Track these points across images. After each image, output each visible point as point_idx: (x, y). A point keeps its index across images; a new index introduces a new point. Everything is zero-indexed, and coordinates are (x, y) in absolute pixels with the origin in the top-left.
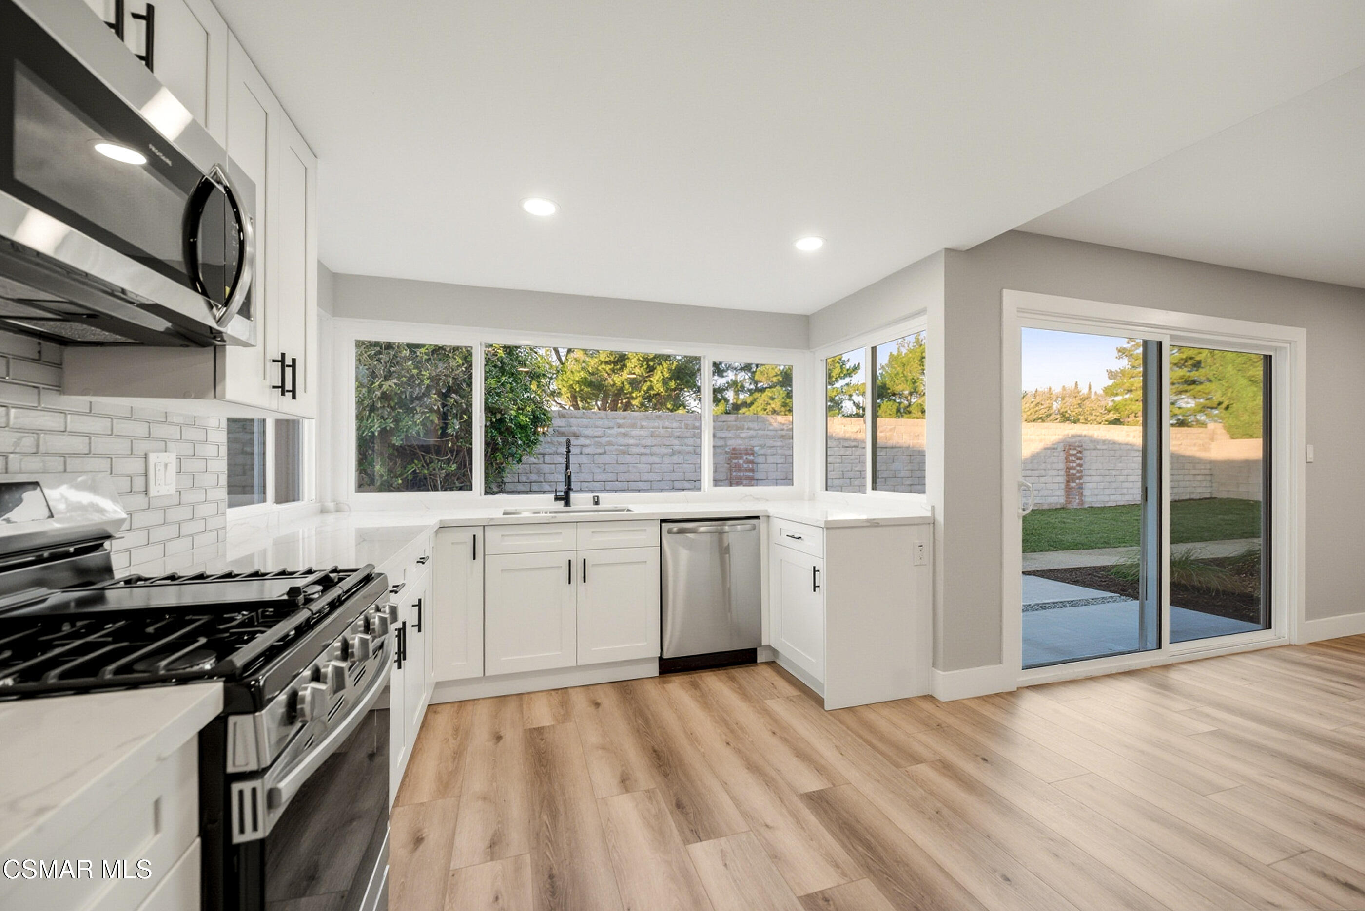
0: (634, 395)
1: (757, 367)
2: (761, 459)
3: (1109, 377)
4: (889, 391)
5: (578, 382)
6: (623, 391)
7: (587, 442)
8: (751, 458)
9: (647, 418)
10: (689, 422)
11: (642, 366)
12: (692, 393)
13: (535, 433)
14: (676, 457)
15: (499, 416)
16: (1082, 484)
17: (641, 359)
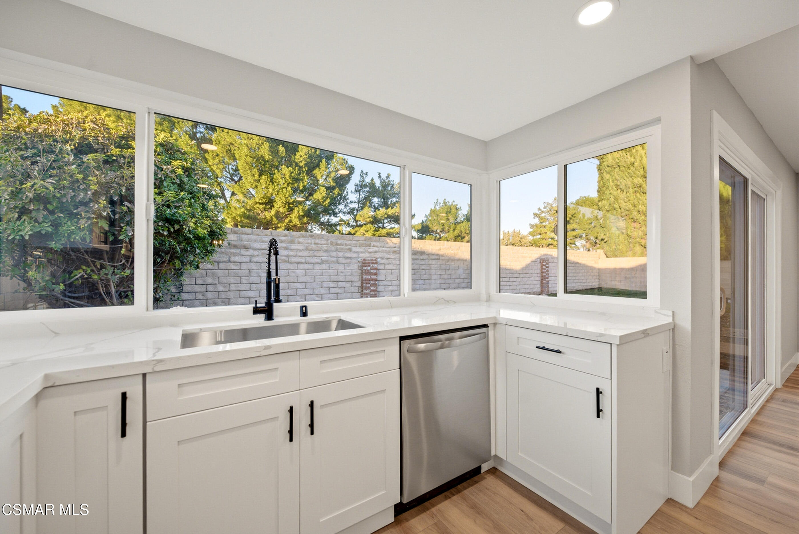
0: (279, 225)
1: (357, 212)
2: (381, 267)
3: (530, 228)
4: (430, 230)
5: (240, 215)
6: (271, 223)
7: (256, 253)
8: (376, 265)
9: (303, 236)
10: (333, 241)
11: (285, 207)
12: (317, 226)
13: (212, 244)
14: (324, 264)
15: (177, 227)
16: (548, 281)
17: (284, 203)
